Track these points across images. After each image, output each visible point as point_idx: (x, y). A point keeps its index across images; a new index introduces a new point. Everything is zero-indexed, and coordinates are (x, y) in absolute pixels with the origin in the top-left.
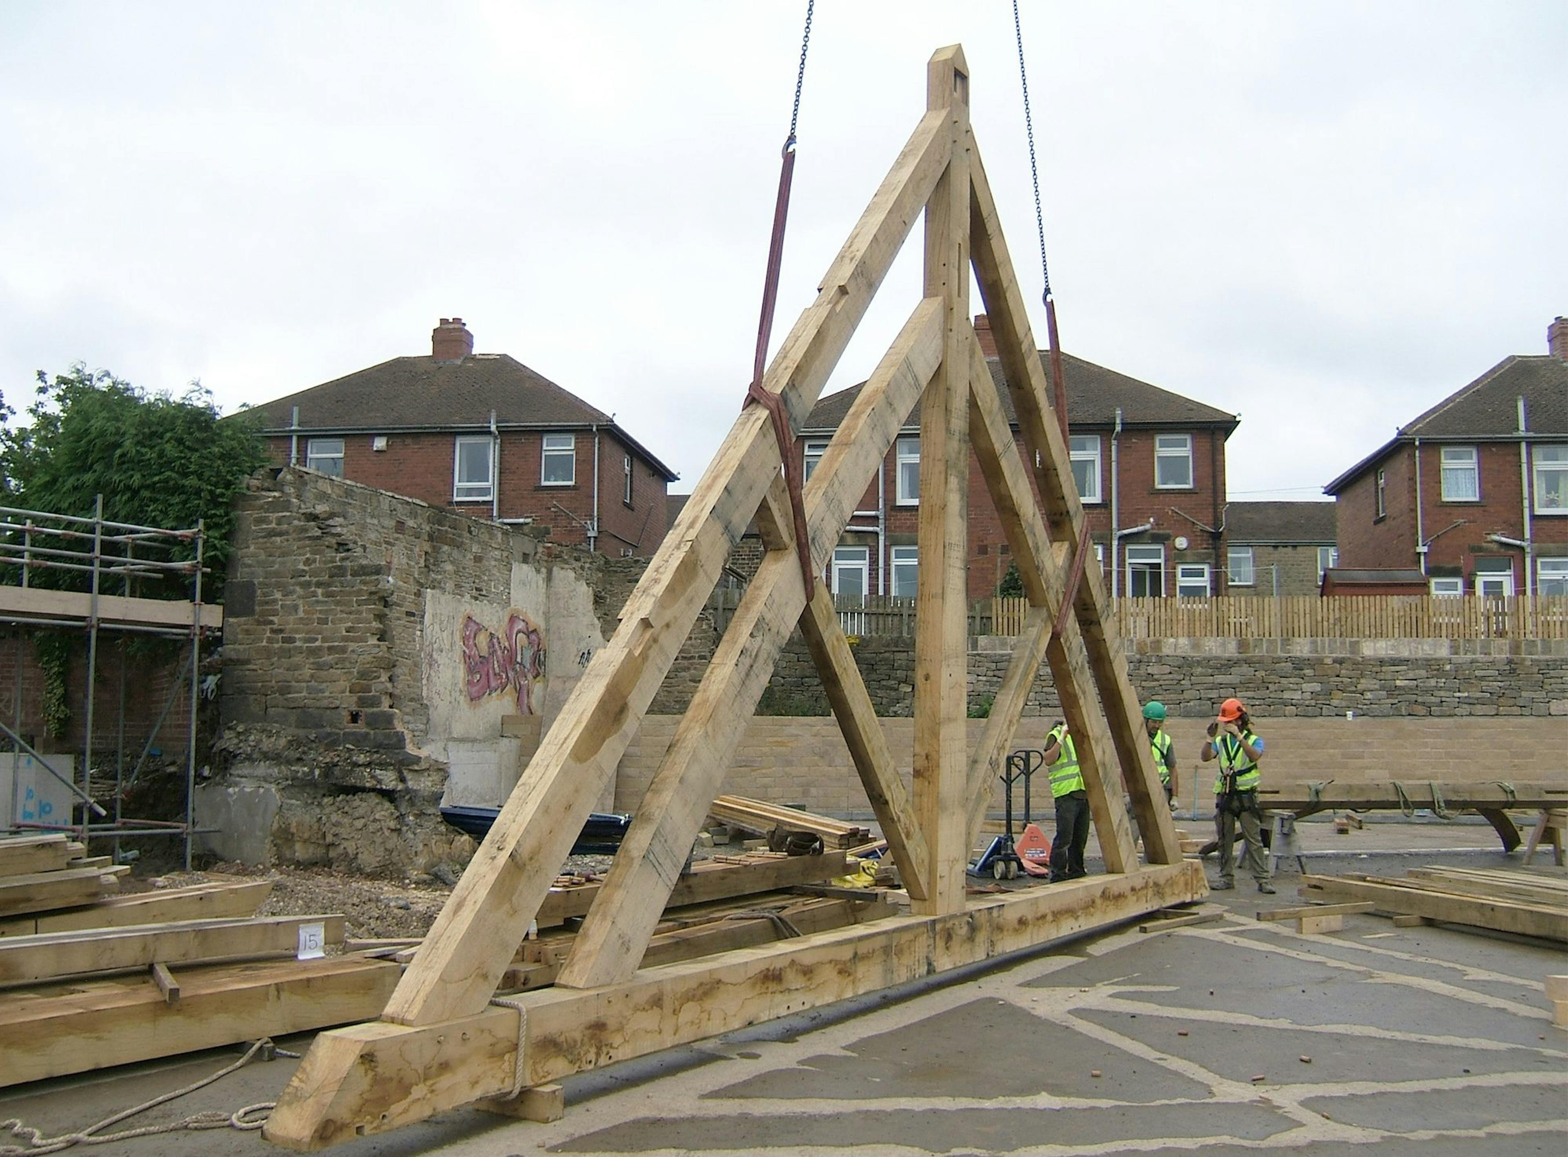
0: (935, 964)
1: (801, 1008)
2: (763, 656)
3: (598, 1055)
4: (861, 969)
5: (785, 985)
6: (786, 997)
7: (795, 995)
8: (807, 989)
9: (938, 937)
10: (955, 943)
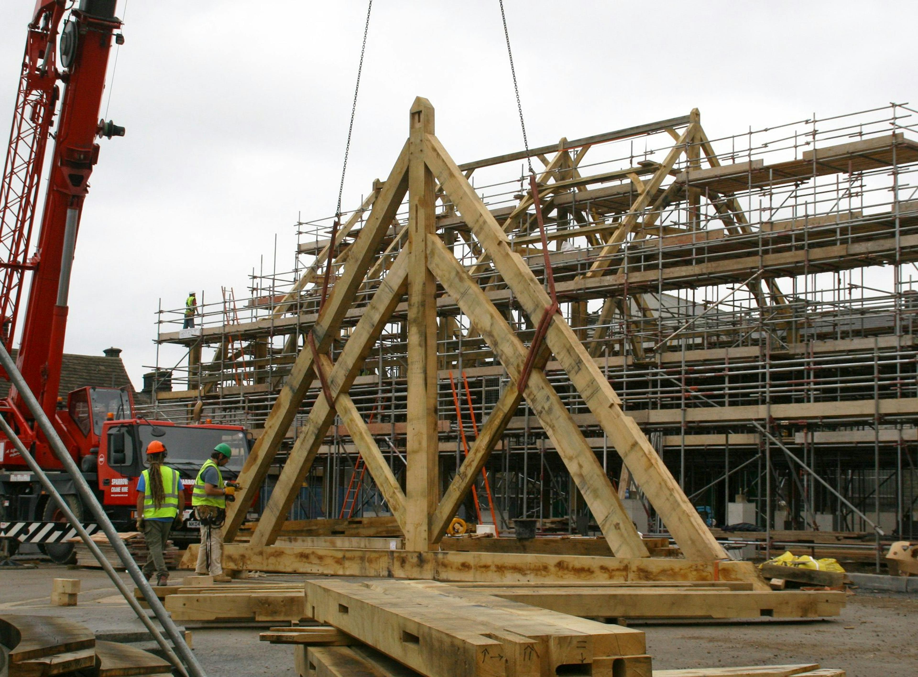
0: (393, 572)
1: (317, 572)
2: (310, 433)
3: (243, 565)
4: (347, 564)
5: (309, 561)
6: (310, 565)
7: (314, 566)
8: (320, 565)
9: (395, 560)
10: (407, 566)
